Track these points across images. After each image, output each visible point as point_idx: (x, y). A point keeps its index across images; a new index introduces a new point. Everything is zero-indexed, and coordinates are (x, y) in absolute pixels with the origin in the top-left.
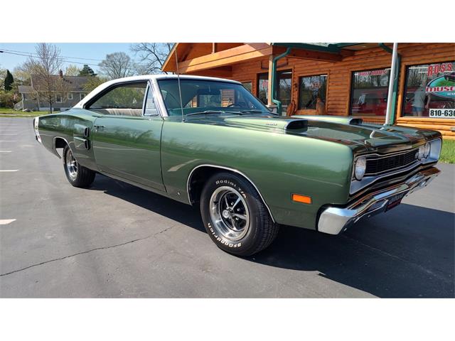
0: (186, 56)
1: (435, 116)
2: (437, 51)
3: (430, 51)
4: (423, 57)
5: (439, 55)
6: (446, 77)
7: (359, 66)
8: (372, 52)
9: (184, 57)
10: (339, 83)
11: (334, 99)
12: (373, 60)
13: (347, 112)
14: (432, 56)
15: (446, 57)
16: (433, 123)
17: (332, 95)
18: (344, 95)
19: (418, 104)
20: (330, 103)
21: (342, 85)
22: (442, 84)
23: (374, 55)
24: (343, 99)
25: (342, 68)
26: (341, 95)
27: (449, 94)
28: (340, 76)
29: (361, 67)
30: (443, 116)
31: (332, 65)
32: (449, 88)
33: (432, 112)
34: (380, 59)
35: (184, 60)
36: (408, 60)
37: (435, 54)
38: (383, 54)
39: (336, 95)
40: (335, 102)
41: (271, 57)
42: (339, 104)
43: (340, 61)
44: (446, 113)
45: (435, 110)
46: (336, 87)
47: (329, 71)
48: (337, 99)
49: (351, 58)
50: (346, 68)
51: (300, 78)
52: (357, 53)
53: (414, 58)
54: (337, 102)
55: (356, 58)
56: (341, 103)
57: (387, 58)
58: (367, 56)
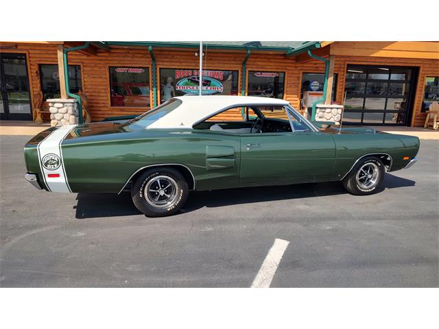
2: (182, 61)
3: (177, 60)
4: (172, 63)
5: (184, 64)
6: (188, 79)
7: (117, 62)
8: (128, 53)
10: (97, 76)
11: (92, 90)
12: (129, 59)
13: (110, 104)
14: (178, 64)
17: (89, 87)
18: (103, 87)
20: (87, 94)
21: (100, 78)
22: (187, 84)
23: (131, 55)
24: (103, 91)
25: (98, 62)
26: (100, 87)
27: (192, 91)
28: (96, 69)
29: (119, 63)
31: (85, 57)
32: (192, 87)
34: (135, 59)
36: (161, 63)
37: (181, 62)
38: (140, 55)
39: (94, 87)
40: (94, 94)
42: (99, 96)
43: (96, 55)
46: (93, 80)
47: (83, 63)
48: (96, 91)
49: (107, 54)
50: (103, 62)
51: (40, 66)
52: (113, 51)
53: (165, 63)
54: (97, 94)
55: (114, 55)
56: (102, 95)
57: (143, 59)
58: (124, 55)
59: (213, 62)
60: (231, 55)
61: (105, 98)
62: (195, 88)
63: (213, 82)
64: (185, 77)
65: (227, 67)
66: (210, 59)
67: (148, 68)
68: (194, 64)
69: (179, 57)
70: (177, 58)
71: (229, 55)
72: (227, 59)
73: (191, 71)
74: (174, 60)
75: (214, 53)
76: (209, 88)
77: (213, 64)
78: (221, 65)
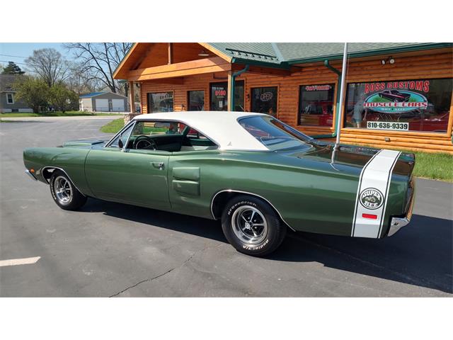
0: (139, 64)
1: (371, 128)
2: (372, 72)
3: (366, 72)
4: (361, 76)
5: (373, 76)
6: (380, 94)
7: (306, 81)
8: (317, 70)
9: (136, 65)
10: (289, 96)
11: (284, 110)
12: (318, 76)
13: (296, 123)
14: (368, 76)
15: (379, 78)
16: (370, 133)
17: (283, 106)
18: (293, 106)
19: (357, 116)
20: (280, 113)
21: (291, 97)
22: (377, 100)
23: (319, 72)
24: (292, 110)
25: (291, 82)
26: (290, 107)
27: (383, 109)
28: (289, 89)
30: (378, 128)
31: (281, 78)
32: (383, 104)
33: (370, 124)
34: (324, 76)
35: (136, 69)
37: (370, 74)
38: (327, 71)
39: (286, 106)
40: (285, 113)
41: (230, 72)
42: (289, 115)
43: (290, 75)
44: (380, 126)
45: (371, 122)
46: (286, 99)
47: (280, 84)
48: (287, 110)
49: (299, 74)
50: (295, 82)
51: (252, 89)
52: (304, 70)
53: (354, 77)
54: (287, 113)
55: (304, 74)
56: (291, 113)
57: (331, 75)
58: (313, 73)
59: (414, 69)
60: (442, 57)
61: (293, 117)
62: (387, 105)
63: (413, 96)
64: (375, 92)
65: (435, 74)
66: (411, 66)
67: (334, 84)
68: (387, 75)
69: (369, 68)
70: (367, 70)
71: (438, 57)
72: (436, 62)
73: (383, 84)
74: (363, 72)
75: (416, 57)
76: (406, 104)
77: (414, 72)
78: (425, 72)
